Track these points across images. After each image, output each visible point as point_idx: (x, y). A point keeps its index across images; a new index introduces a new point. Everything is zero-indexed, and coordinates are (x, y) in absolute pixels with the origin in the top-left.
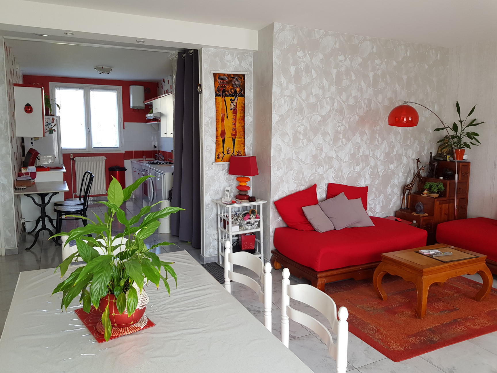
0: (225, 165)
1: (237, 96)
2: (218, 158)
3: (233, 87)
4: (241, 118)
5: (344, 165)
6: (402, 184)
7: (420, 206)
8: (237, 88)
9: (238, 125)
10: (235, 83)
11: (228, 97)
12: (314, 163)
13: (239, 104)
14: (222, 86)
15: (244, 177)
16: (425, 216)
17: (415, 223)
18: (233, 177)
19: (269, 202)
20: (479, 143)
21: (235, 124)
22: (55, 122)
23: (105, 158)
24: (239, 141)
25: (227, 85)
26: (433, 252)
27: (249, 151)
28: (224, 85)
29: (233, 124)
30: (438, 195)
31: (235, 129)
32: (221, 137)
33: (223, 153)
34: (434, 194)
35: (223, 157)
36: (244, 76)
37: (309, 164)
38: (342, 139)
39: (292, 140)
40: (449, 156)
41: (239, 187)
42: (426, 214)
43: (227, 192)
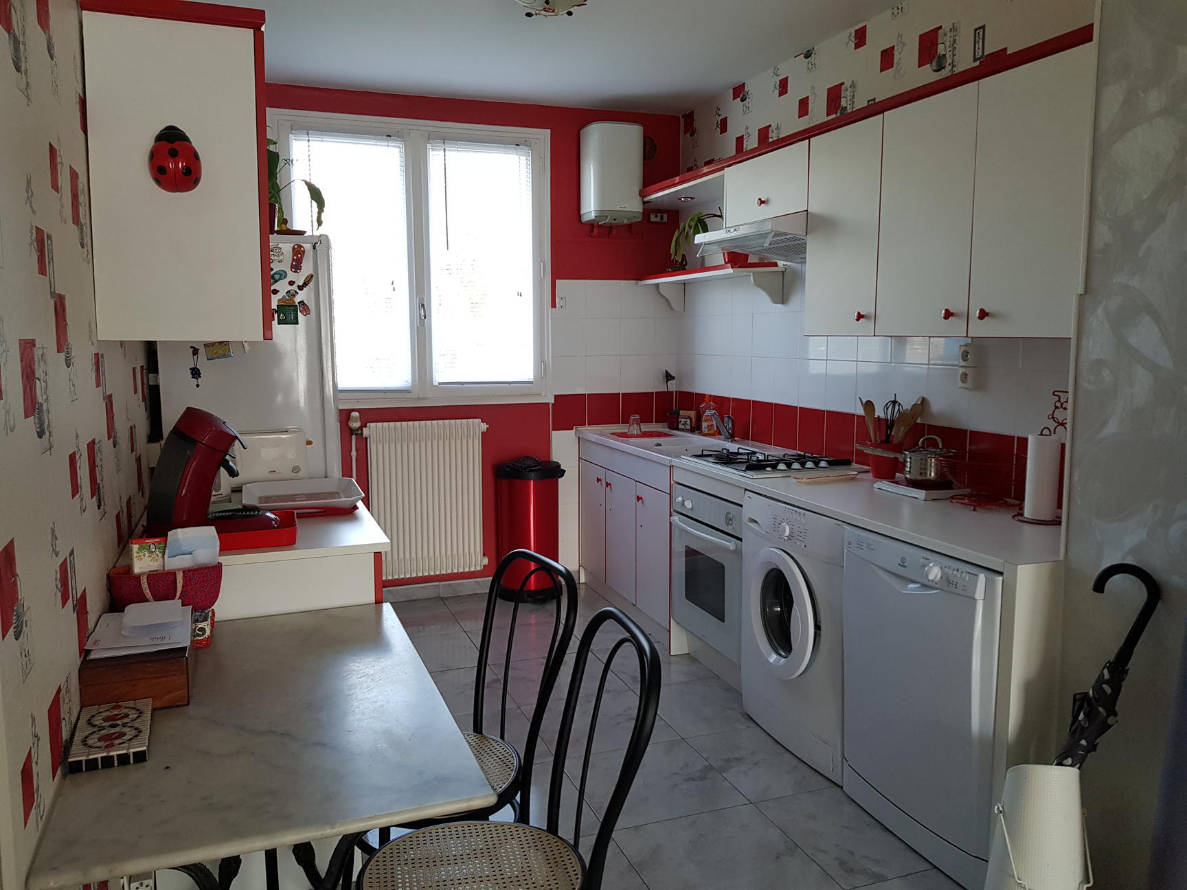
22: (307, 268)
23: (484, 427)
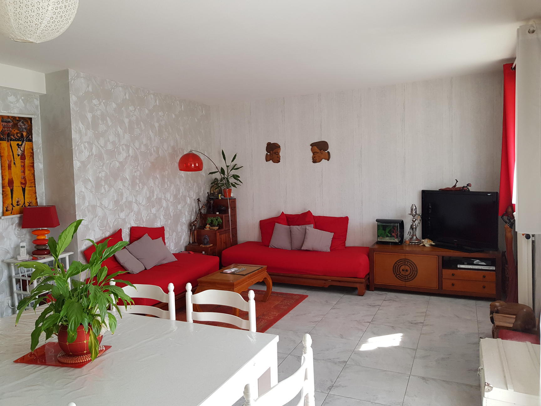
0: (16, 218)
1: (24, 140)
2: (7, 210)
3: (19, 130)
4: (31, 165)
5: (142, 208)
6: (188, 222)
7: (207, 239)
8: (24, 132)
9: (27, 172)
10: (21, 126)
11: (14, 142)
12: (116, 208)
13: (27, 150)
14: (6, 129)
15: (42, 229)
16: (211, 246)
17: (204, 253)
18: (25, 231)
19: (76, 253)
20: (242, 183)
21: (24, 172)
24: (29, 190)
25: (12, 128)
26: (234, 270)
27: (42, 200)
28: (9, 128)
29: (22, 171)
30: (218, 227)
31: (24, 177)
32: (9, 186)
33: (12, 204)
34: (215, 227)
35: (12, 209)
36: (31, 119)
37: (112, 210)
38: (139, 183)
39: (94, 186)
40: (220, 195)
41: (35, 242)
42: (211, 245)
43: (22, 249)
